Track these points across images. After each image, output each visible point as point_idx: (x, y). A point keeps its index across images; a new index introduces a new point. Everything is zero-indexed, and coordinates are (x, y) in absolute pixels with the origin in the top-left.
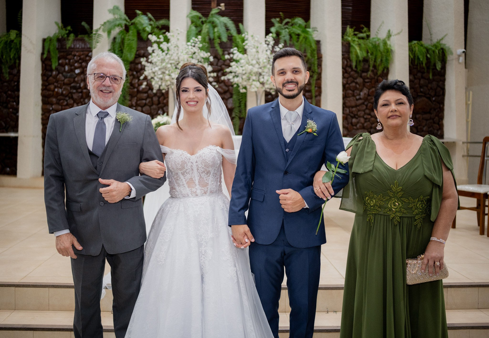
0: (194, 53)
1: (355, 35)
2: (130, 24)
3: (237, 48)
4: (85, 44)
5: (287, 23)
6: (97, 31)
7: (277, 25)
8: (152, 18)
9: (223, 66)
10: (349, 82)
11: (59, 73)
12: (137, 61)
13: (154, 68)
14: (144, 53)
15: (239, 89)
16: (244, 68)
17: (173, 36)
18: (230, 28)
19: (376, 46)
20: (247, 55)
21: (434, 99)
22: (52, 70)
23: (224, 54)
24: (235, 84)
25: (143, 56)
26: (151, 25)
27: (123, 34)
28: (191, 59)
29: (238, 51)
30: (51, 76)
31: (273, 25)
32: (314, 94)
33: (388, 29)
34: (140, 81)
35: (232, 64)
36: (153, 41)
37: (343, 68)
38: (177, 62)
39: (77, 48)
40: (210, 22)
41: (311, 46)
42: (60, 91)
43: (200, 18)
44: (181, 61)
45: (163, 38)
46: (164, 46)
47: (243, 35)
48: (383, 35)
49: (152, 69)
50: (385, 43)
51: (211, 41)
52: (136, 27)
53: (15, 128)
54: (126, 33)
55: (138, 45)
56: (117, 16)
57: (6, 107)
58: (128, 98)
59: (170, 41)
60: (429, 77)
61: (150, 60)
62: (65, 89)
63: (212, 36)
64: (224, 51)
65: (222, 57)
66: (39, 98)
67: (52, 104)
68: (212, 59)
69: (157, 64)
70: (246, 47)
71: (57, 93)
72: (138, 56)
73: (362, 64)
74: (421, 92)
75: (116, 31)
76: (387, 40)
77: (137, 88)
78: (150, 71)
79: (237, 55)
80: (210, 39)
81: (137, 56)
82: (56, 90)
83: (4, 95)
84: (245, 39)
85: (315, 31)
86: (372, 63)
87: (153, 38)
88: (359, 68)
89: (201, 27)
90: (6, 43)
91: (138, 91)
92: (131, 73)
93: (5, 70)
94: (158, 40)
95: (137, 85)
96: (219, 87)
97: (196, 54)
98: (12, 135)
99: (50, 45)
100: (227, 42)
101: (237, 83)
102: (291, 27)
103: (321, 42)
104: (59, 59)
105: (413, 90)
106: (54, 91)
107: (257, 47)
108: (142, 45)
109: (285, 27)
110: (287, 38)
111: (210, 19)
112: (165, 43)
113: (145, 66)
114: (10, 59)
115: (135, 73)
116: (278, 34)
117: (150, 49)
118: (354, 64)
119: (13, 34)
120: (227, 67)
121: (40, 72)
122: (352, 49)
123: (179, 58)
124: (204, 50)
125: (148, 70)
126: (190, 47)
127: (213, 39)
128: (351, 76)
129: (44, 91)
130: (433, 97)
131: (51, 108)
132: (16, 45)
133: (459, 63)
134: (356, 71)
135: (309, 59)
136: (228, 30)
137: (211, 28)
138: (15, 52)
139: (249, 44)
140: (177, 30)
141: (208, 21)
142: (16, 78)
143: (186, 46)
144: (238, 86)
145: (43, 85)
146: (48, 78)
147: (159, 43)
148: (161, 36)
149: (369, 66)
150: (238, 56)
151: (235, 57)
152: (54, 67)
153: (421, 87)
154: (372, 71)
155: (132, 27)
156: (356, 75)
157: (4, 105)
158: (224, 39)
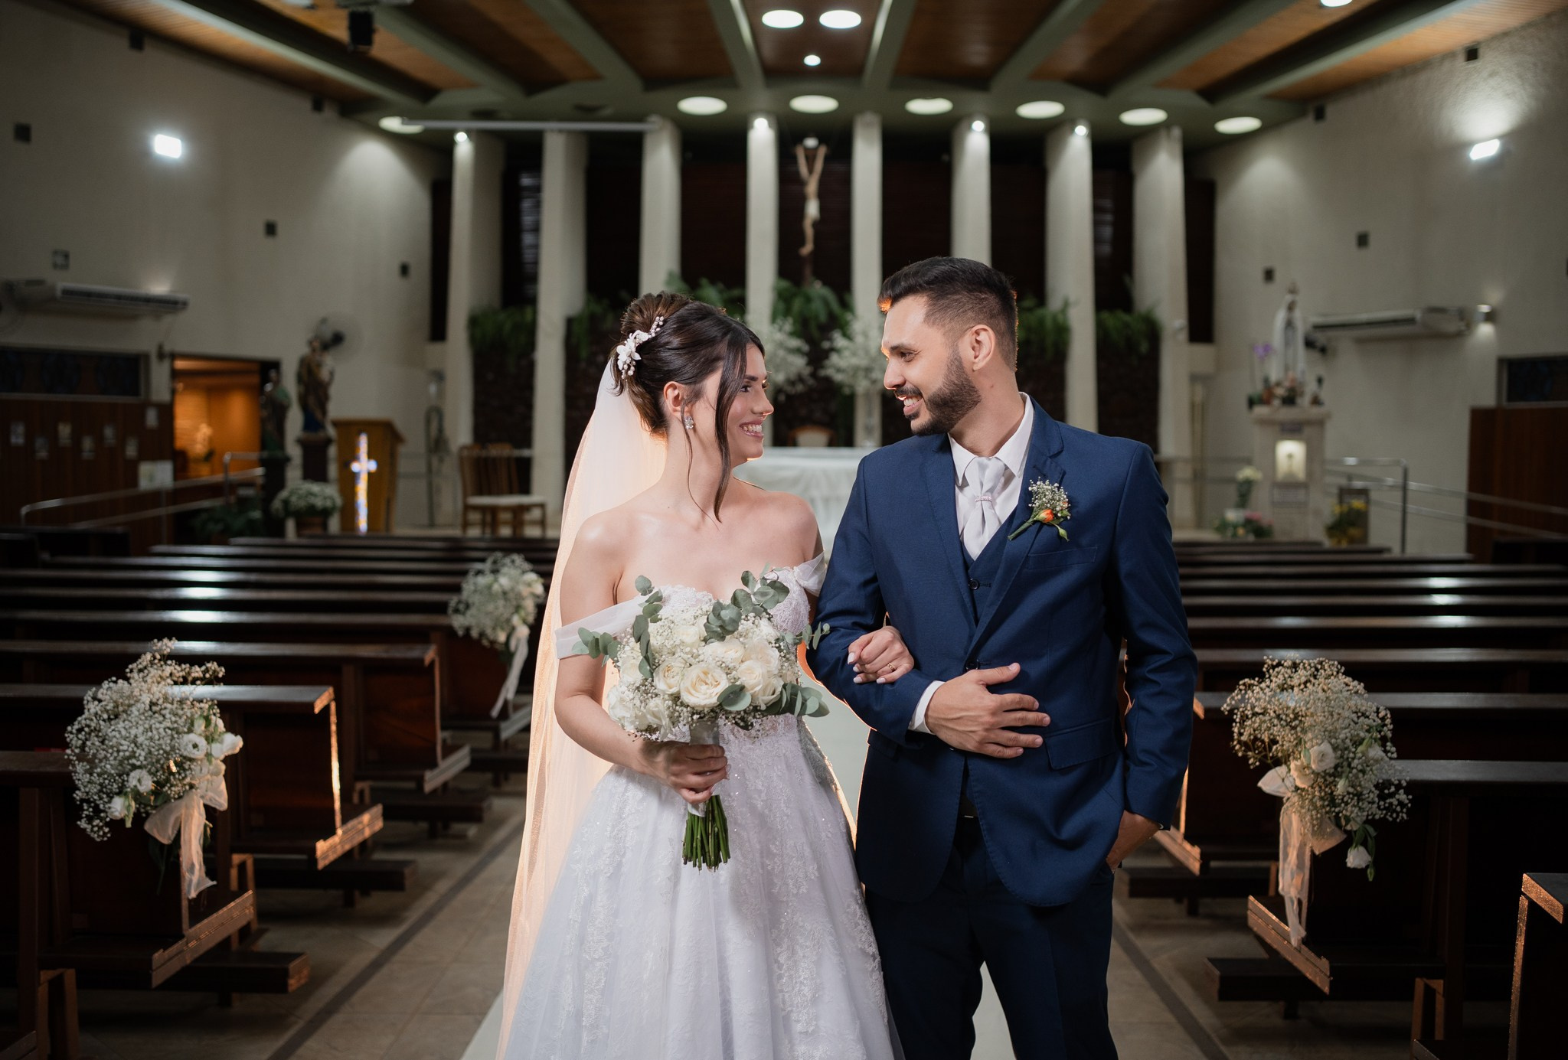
3: (841, 330)
8: (723, 288)
9: (821, 357)
15: (843, 387)
16: (847, 361)
18: (830, 302)
19: (1042, 322)
20: (853, 343)
22: (579, 362)
23: (821, 340)
24: (838, 381)
29: (840, 335)
30: (578, 369)
33: (1066, 296)
35: (833, 354)
40: (802, 293)
43: (790, 289)
47: (850, 315)
50: (1055, 318)
51: (804, 322)
53: (528, 444)
57: (513, 414)
60: (1132, 363)
63: (806, 316)
64: (822, 335)
65: (819, 344)
66: (560, 401)
68: (806, 348)
70: (851, 333)
76: (1063, 311)
79: (840, 341)
80: (803, 319)
89: (791, 302)
93: (511, 361)
96: (816, 385)
97: (785, 343)
98: (525, 453)
100: (826, 321)
104: (592, 344)
111: (803, 288)
120: (826, 358)
124: (795, 336)
126: (778, 331)
127: (809, 319)
129: (570, 391)
136: (828, 305)
137: (805, 304)
138: (528, 335)
139: (857, 327)
144: (842, 384)
151: (837, 345)
152: (584, 355)
157: (507, 410)
158: (823, 317)
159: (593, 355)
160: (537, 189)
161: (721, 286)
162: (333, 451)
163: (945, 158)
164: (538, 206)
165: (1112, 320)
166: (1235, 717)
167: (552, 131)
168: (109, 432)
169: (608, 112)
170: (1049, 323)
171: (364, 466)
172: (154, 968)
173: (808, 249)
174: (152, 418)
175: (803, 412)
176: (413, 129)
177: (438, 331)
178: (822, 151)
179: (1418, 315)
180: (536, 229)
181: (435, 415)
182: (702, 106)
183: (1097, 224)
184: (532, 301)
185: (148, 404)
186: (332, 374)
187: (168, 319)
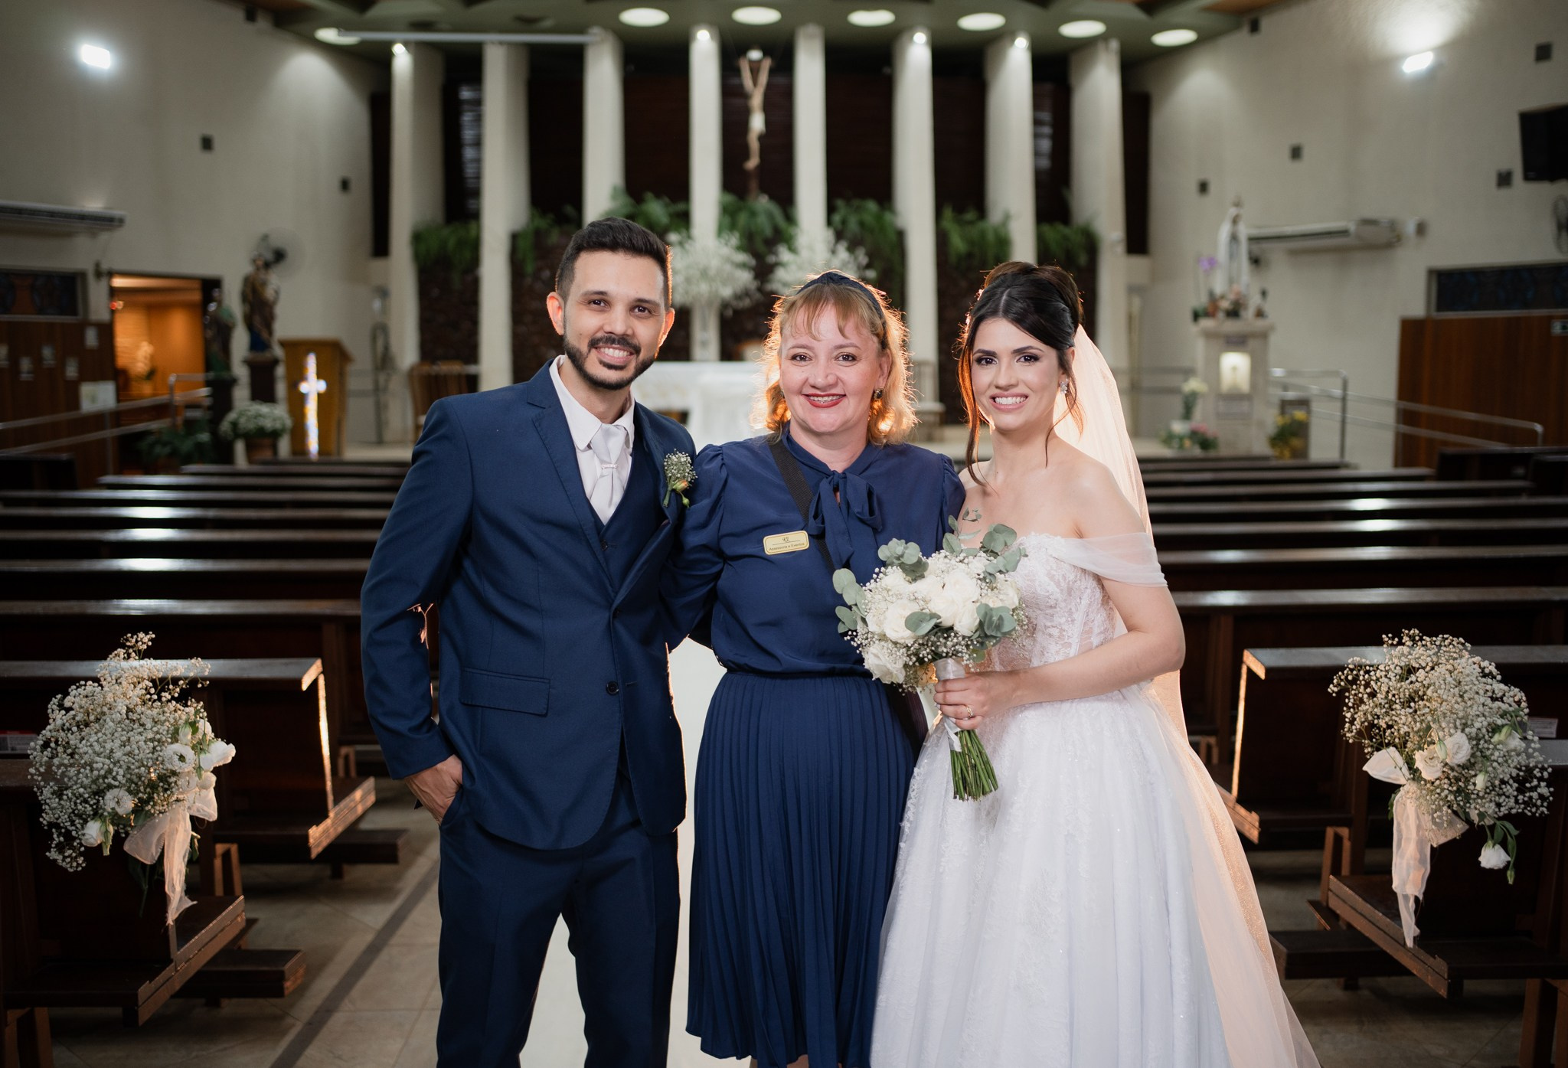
0: (729, 256)
1: (956, 219)
3: (786, 244)
5: (855, 208)
7: (843, 210)
8: (668, 202)
9: (767, 272)
17: (696, 231)
18: (775, 216)
20: (798, 256)
22: (522, 277)
23: (767, 255)
26: (670, 215)
28: (725, 266)
29: (786, 249)
31: (837, 210)
33: (1007, 210)
35: (779, 269)
40: (747, 208)
43: (735, 203)
46: (687, 245)
50: (997, 232)
51: (750, 237)
52: (646, 216)
53: (474, 360)
57: (458, 330)
59: (693, 239)
63: (752, 230)
64: (768, 249)
65: (764, 258)
66: (507, 316)
68: (753, 262)
70: (797, 244)
73: (964, 260)
76: (1004, 224)
79: (785, 256)
80: (749, 234)
84: (798, 232)
85: (898, 216)
88: (962, 267)
89: (737, 217)
93: (456, 277)
97: (731, 258)
98: (471, 369)
100: (771, 235)
102: (861, 213)
103: (906, 233)
104: (535, 260)
109: (854, 213)
110: (856, 229)
111: (748, 202)
112: (688, 242)
114: (465, 260)
116: (844, 222)
118: (953, 263)
120: (772, 273)
121: (507, 279)
122: (951, 242)
124: (742, 251)
126: (723, 246)
127: (754, 234)
129: (515, 305)
136: (772, 219)
137: (751, 218)
138: (472, 251)
143: (717, 245)
145: (512, 298)
146: (518, 288)
147: (681, 244)
148: (683, 233)
151: (782, 259)
152: (529, 271)
158: (768, 232)
159: (539, 270)
160: (478, 103)
161: (667, 200)
162: (280, 371)
163: (886, 70)
164: (478, 120)
165: (1053, 233)
166: (1347, 701)
167: (493, 43)
168: (47, 352)
169: (548, 23)
170: (991, 237)
171: (313, 386)
172: (140, 1003)
173: (753, 163)
174: (91, 338)
175: (750, 326)
176: (350, 39)
177: (381, 246)
178: (767, 64)
179: (1352, 227)
180: (478, 143)
181: (380, 331)
182: (644, 17)
183: (1036, 136)
184: (475, 216)
185: (85, 324)
186: (277, 292)
187: (104, 237)
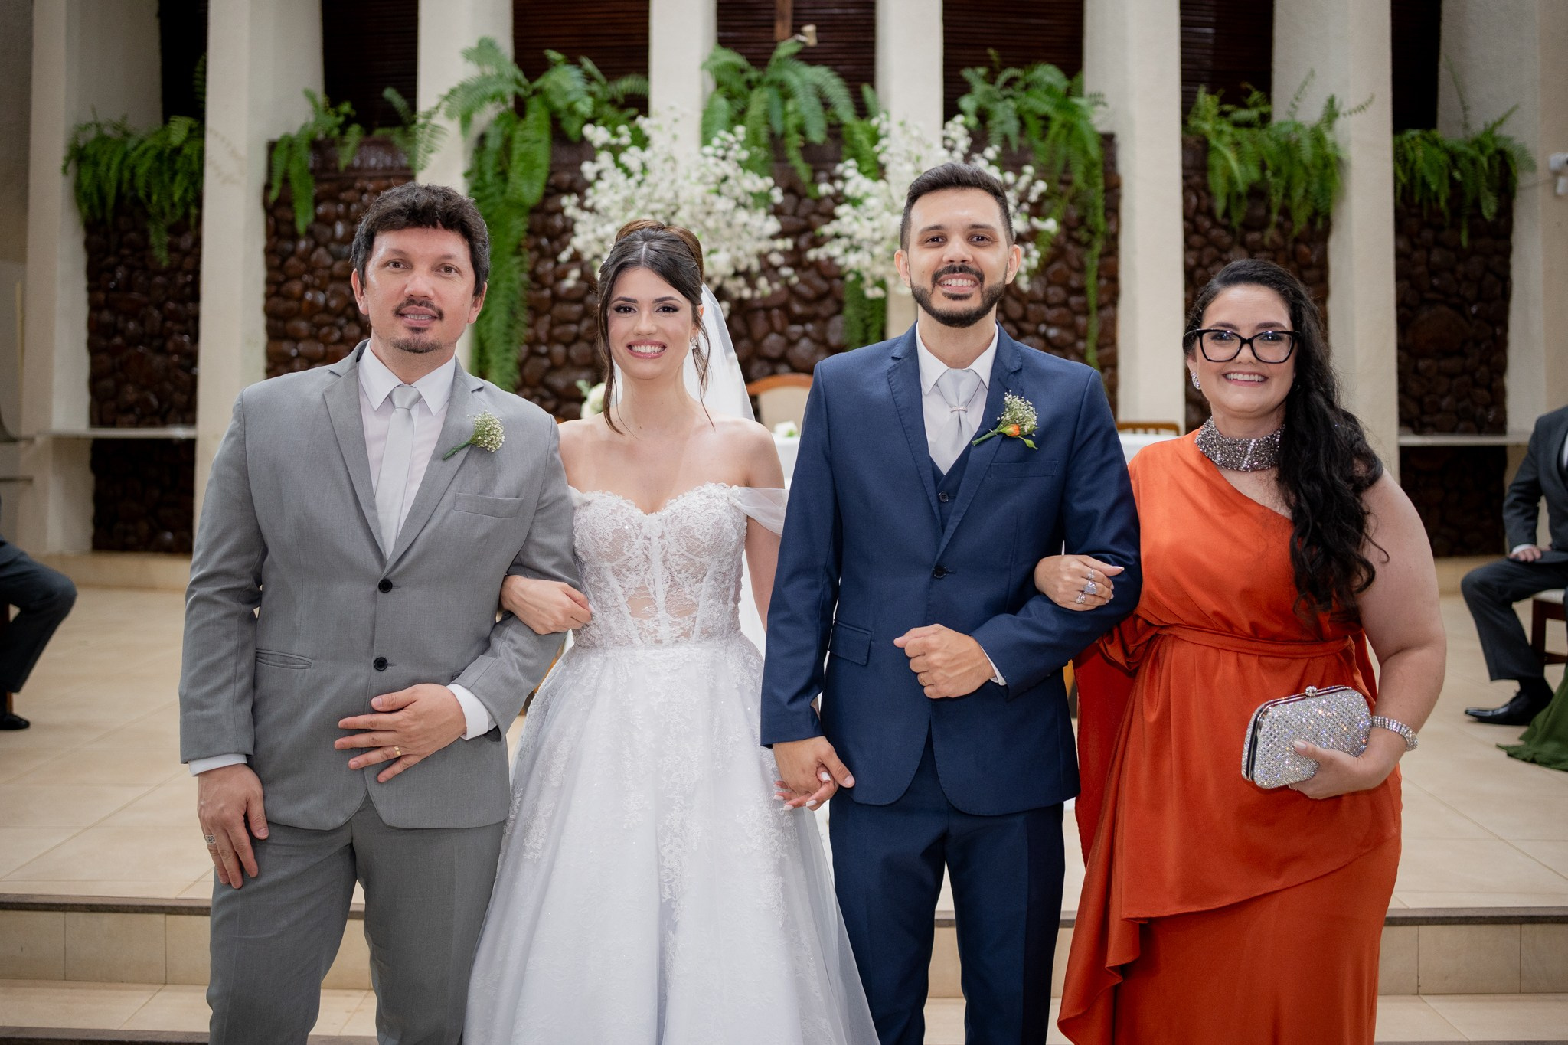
0: (725, 179)
1: (1224, 114)
2: (529, 92)
3: (858, 161)
4: (394, 157)
5: (1010, 82)
6: (429, 115)
7: (980, 87)
8: (596, 72)
9: (814, 218)
10: (1206, 261)
11: (317, 245)
12: (550, 206)
13: (603, 225)
14: (573, 181)
15: (862, 286)
16: (876, 224)
17: (658, 127)
18: (834, 100)
19: (1289, 149)
20: (887, 181)
21: (1474, 309)
22: (294, 237)
23: (815, 181)
24: (851, 271)
25: (570, 190)
26: (591, 94)
27: (508, 125)
28: (714, 197)
29: (860, 170)
30: (293, 253)
31: (966, 88)
32: (1092, 298)
33: (1328, 95)
34: (560, 268)
35: (842, 210)
36: (597, 143)
37: (1186, 218)
38: (673, 208)
39: (370, 169)
40: (771, 83)
41: (1085, 152)
42: (321, 298)
43: (742, 71)
44: (685, 203)
45: (629, 133)
46: (632, 157)
47: (875, 122)
48: (1311, 114)
49: (594, 231)
50: (1318, 139)
51: (776, 143)
52: (547, 104)
53: (187, 413)
54: (518, 122)
55: (553, 155)
56: (490, 70)
57: (161, 350)
58: (524, 317)
59: (650, 142)
60: (1460, 242)
61: (588, 203)
62: (334, 294)
63: (778, 128)
64: (815, 171)
65: (810, 190)
66: (258, 323)
67: (296, 339)
68: (778, 196)
69: (612, 213)
70: (883, 158)
71: (312, 304)
72: (554, 190)
73: (1245, 205)
74: (1433, 288)
75: (487, 115)
76: (1323, 127)
77: (551, 287)
78: (590, 237)
79: (856, 182)
80: (772, 135)
81: (551, 191)
82: (309, 296)
83: (156, 313)
84: (881, 132)
85: (1096, 103)
86: (1276, 200)
87: (597, 135)
88: (1237, 218)
89: (746, 98)
90: (159, 156)
91: (556, 298)
92: (532, 242)
93: (158, 239)
94: (614, 141)
95: (550, 280)
96: (802, 281)
97: (731, 182)
98: (179, 432)
99: (289, 160)
100: (824, 142)
101: (856, 268)
102: (1024, 94)
103: (1119, 139)
104: (317, 202)
105: (1406, 283)
106: (301, 298)
107: (918, 159)
108: (565, 156)
109: (1006, 92)
110: (1012, 126)
111: (772, 73)
112: (634, 150)
113: (574, 221)
114: (173, 205)
115: (544, 241)
116: (983, 116)
117: (588, 169)
118: (1220, 205)
119: (179, 129)
120: (826, 220)
121: (259, 242)
122: (1214, 160)
123: (676, 196)
124: (754, 170)
125: (585, 233)
126: (712, 160)
127: (784, 135)
128: (1211, 242)
129: (275, 300)
130: (1471, 305)
131: (294, 352)
132: (190, 163)
133: (1557, 197)
134: (1226, 228)
135: (1078, 191)
136: (826, 105)
137: (777, 101)
138: (185, 184)
139: (893, 149)
140: (672, 108)
141: (767, 79)
142: (188, 262)
143: (700, 157)
144: (860, 278)
145: (269, 282)
146: (284, 260)
147: (616, 150)
148: (623, 129)
149: (1269, 211)
150: (858, 186)
151: (849, 190)
152: (301, 226)
153: (1433, 272)
154: (1279, 226)
155: (535, 104)
156: (1227, 240)
157: (156, 343)
158: (817, 135)
159: (327, 221)
161: (594, 68)
175: (773, 343)
